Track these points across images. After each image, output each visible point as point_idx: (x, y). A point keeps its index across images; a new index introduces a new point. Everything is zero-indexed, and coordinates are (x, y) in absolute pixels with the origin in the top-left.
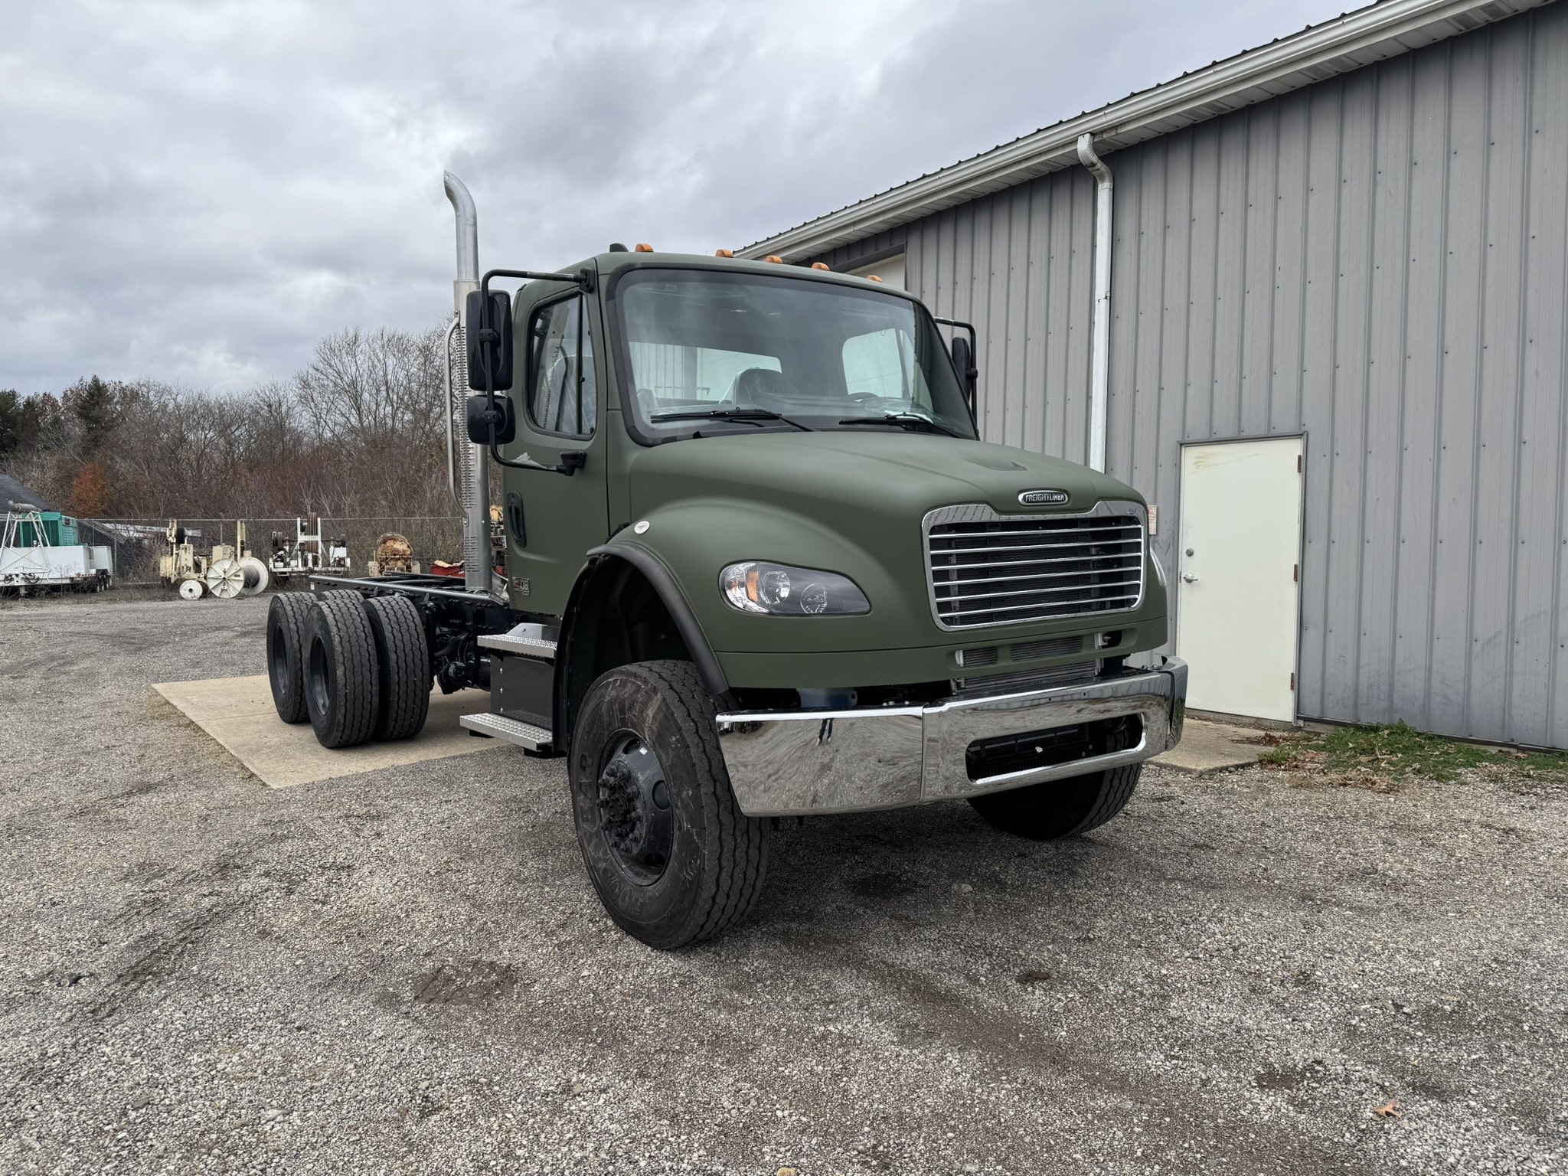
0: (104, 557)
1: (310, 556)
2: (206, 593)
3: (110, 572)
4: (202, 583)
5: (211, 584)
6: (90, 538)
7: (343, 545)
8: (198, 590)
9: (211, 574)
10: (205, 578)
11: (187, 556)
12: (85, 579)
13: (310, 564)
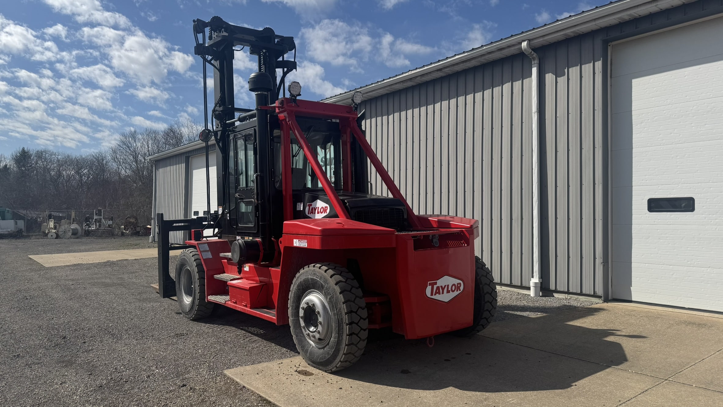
0: (21, 224)
1: (98, 224)
2: (58, 237)
3: (23, 230)
4: (55, 233)
5: (60, 233)
6: (16, 217)
7: (112, 220)
8: (55, 236)
9: (60, 230)
10: (58, 231)
11: (52, 224)
12: (14, 232)
13: (98, 227)
